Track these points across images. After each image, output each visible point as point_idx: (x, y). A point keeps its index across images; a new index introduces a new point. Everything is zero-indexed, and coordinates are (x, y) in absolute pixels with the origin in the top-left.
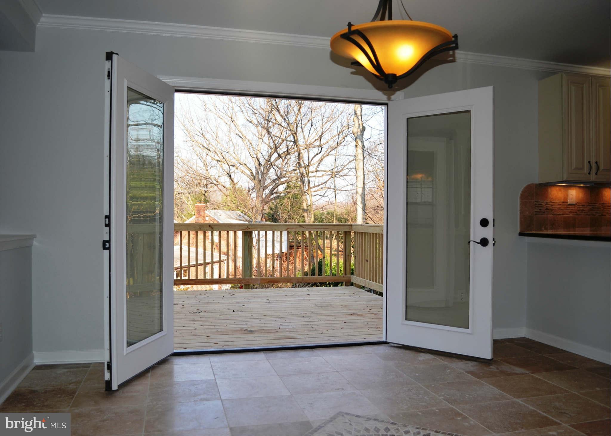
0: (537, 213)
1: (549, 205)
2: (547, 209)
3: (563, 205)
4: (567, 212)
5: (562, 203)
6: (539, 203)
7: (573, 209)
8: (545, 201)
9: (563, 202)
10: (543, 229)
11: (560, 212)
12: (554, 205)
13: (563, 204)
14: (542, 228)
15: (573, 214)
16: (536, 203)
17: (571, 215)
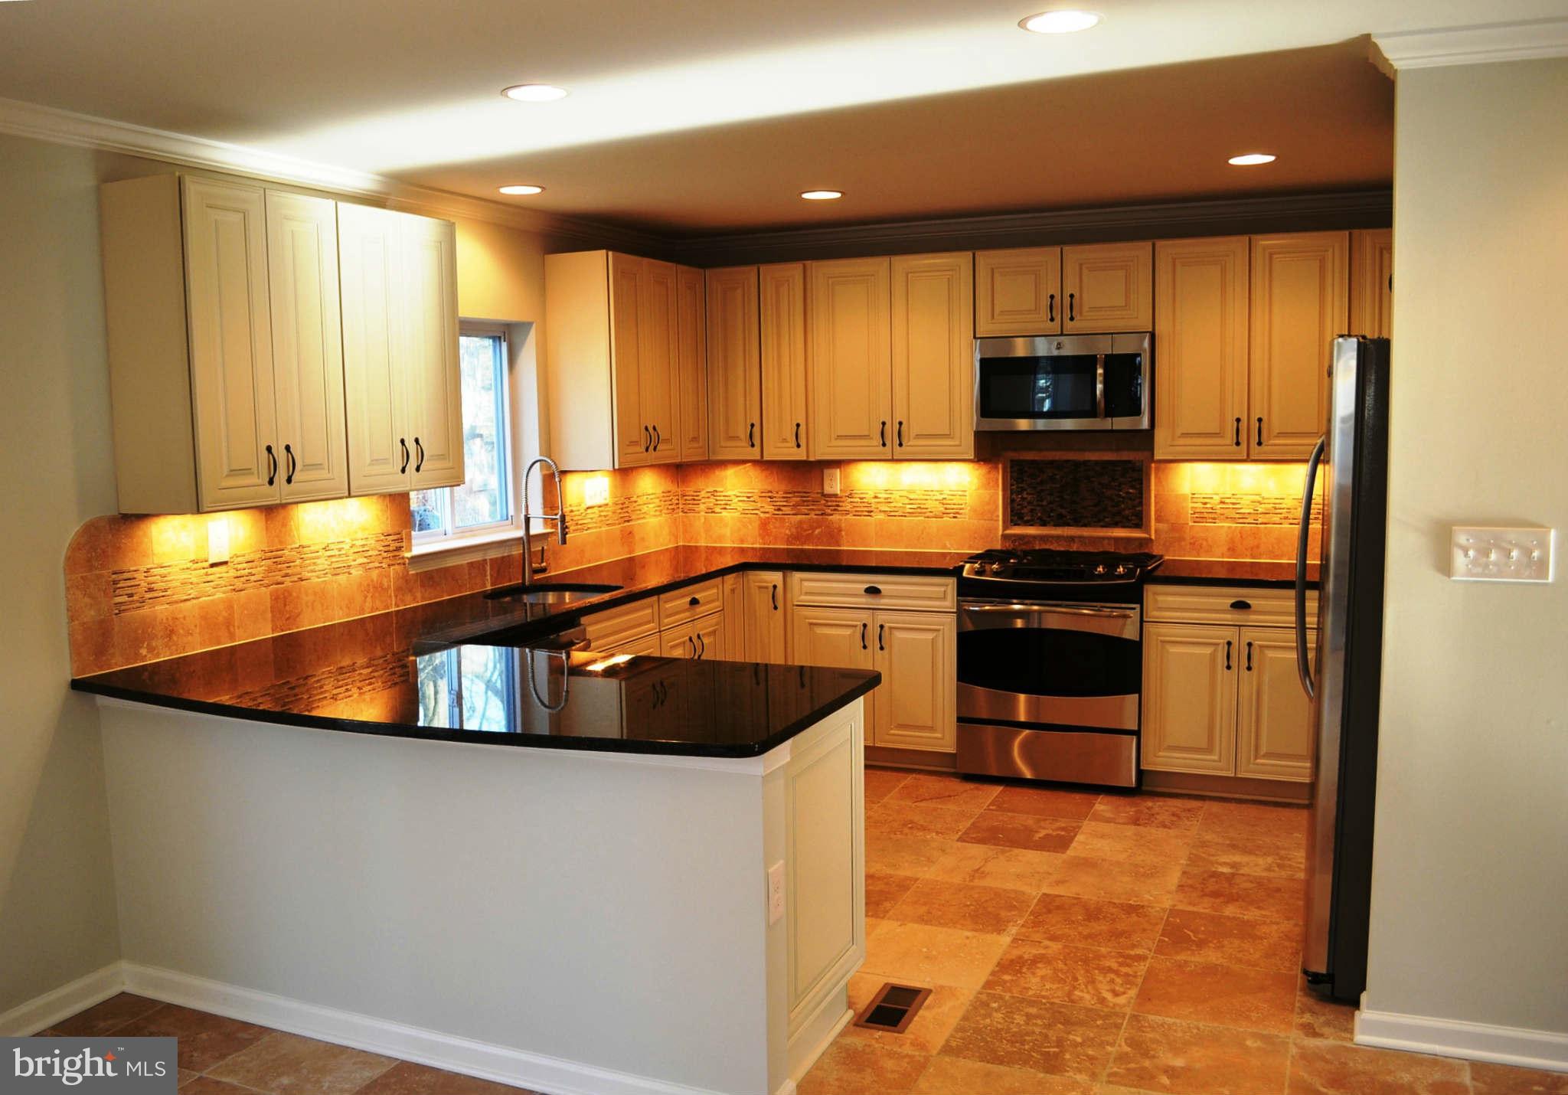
0: (123, 608)
1: (155, 576)
2: (151, 590)
3: (195, 569)
4: (208, 587)
5: (191, 564)
6: (126, 576)
7: (224, 575)
8: (143, 568)
9: (194, 562)
10: (144, 652)
11: (189, 592)
12: (169, 573)
13: (196, 565)
14: (141, 651)
15: (224, 593)
16: (114, 576)
17: (219, 595)
